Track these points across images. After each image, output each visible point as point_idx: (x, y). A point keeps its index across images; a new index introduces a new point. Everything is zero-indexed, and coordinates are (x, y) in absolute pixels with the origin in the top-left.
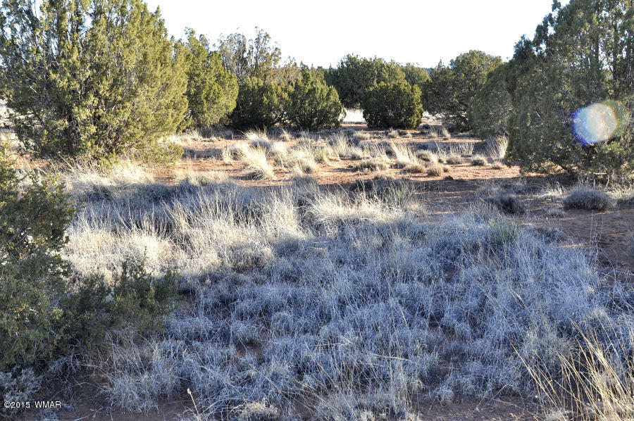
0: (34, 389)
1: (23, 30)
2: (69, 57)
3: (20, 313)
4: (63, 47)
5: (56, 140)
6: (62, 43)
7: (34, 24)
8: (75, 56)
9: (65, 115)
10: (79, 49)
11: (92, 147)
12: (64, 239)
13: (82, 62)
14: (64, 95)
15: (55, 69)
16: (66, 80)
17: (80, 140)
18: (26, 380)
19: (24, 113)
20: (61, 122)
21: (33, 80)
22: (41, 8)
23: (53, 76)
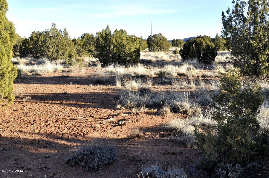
0: (240, 173)
1: (239, 23)
2: (259, 33)
3: (238, 140)
4: (256, 29)
5: (251, 68)
6: (256, 27)
7: (245, 20)
8: (261, 33)
9: (255, 58)
10: (263, 30)
11: (266, 72)
12: (258, 112)
13: (264, 36)
14: (255, 49)
15: (252, 38)
16: (257, 43)
17: (261, 69)
18: (237, 169)
19: (238, 56)
20: (253, 61)
21: (242, 43)
22: (247, 13)
23: (251, 41)
